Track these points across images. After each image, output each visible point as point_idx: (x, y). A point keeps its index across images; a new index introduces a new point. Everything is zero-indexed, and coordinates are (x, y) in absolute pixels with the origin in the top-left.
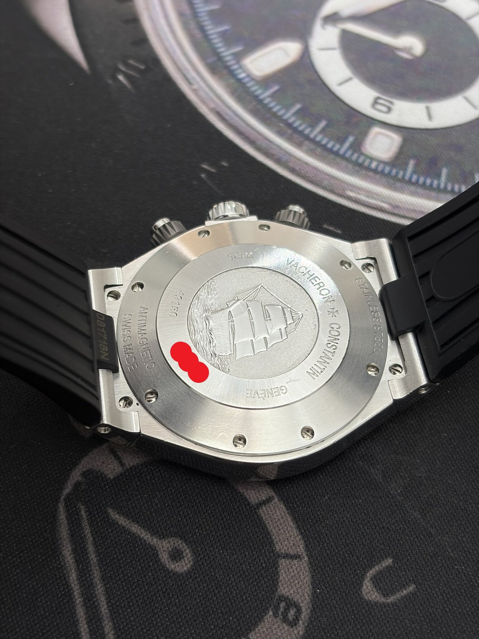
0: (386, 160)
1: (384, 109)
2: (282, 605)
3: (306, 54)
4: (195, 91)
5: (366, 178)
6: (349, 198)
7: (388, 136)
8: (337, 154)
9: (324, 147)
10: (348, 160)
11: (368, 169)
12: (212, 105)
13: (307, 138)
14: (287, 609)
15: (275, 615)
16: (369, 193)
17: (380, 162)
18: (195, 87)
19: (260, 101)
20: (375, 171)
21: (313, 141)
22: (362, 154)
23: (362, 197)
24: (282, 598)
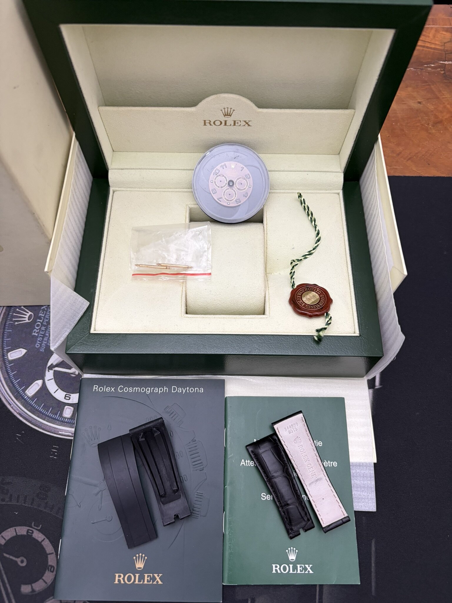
0: (70, 417)
1: (68, 398)
2: (50, 567)
3: (44, 383)
4: (12, 407)
5: (64, 426)
6: (60, 434)
7: (70, 408)
8: (55, 419)
9: (52, 418)
10: (58, 420)
11: (65, 422)
12: (18, 411)
13: (46, 415)
14: (51, 568)
15: (48, 571)
16: (66, 431)
17: (68, 419)
18: (12, 406)
19: (32, 406)
20: (67, 422)
21: (48, 416)
22: (63, 417)
23: (63, 433)
24: (50, 566)
